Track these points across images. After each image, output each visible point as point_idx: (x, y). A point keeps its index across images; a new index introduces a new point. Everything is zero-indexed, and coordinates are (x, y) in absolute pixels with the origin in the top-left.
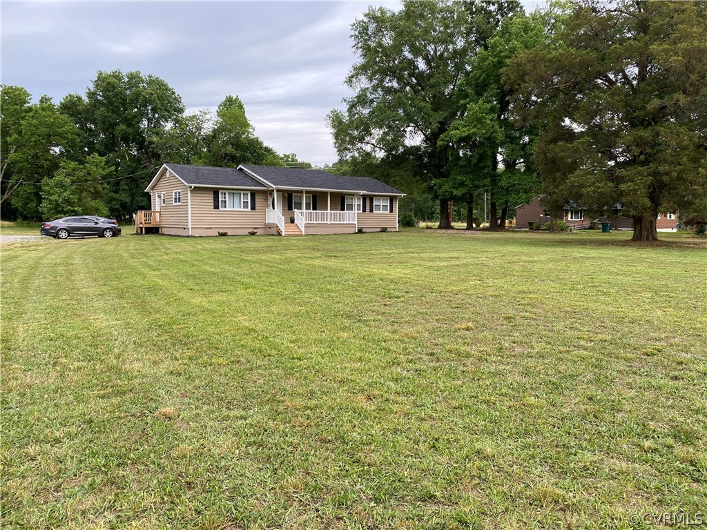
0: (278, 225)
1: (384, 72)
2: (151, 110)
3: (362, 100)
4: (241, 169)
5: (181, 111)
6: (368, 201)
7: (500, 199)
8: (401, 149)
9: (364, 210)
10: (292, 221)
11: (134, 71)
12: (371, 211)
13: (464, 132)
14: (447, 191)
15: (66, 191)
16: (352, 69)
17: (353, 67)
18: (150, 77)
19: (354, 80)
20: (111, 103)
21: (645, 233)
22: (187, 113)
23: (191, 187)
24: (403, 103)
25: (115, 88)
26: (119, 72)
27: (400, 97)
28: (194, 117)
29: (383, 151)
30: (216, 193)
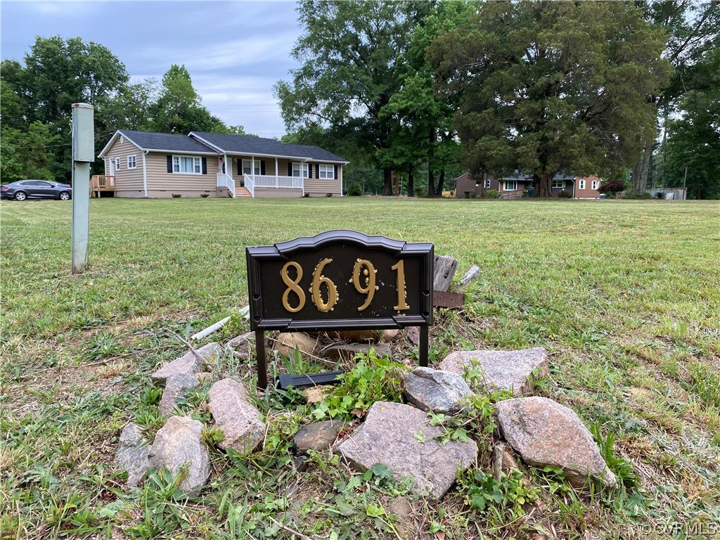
0: (229, 188)
1: (329, 46)
2: (95, 77)
3: (308, 72)
4: (191, 136)
5: (125, 79)
6: (314, 167)
7: (436, 168)
8: (346, 121)
9: (310, 177)
10: (242, 185)
11: (75, 37)
12: (317, 177)
13: (402, 104)
14: (388, 161)
15: (10, 159)
16: (298, 41)
17: (299, 39)
18: (91, 43)
19: (300, 52)
20: (51, 69)
21: (542, 191)
22: (132, 81)
23: (146, 152)
24: (347, 76)
25: (55, 54)
26: (59, 38)
27: (343, 70)
28: (139, 86)
29: (328, 121)
30: (169, 157)
